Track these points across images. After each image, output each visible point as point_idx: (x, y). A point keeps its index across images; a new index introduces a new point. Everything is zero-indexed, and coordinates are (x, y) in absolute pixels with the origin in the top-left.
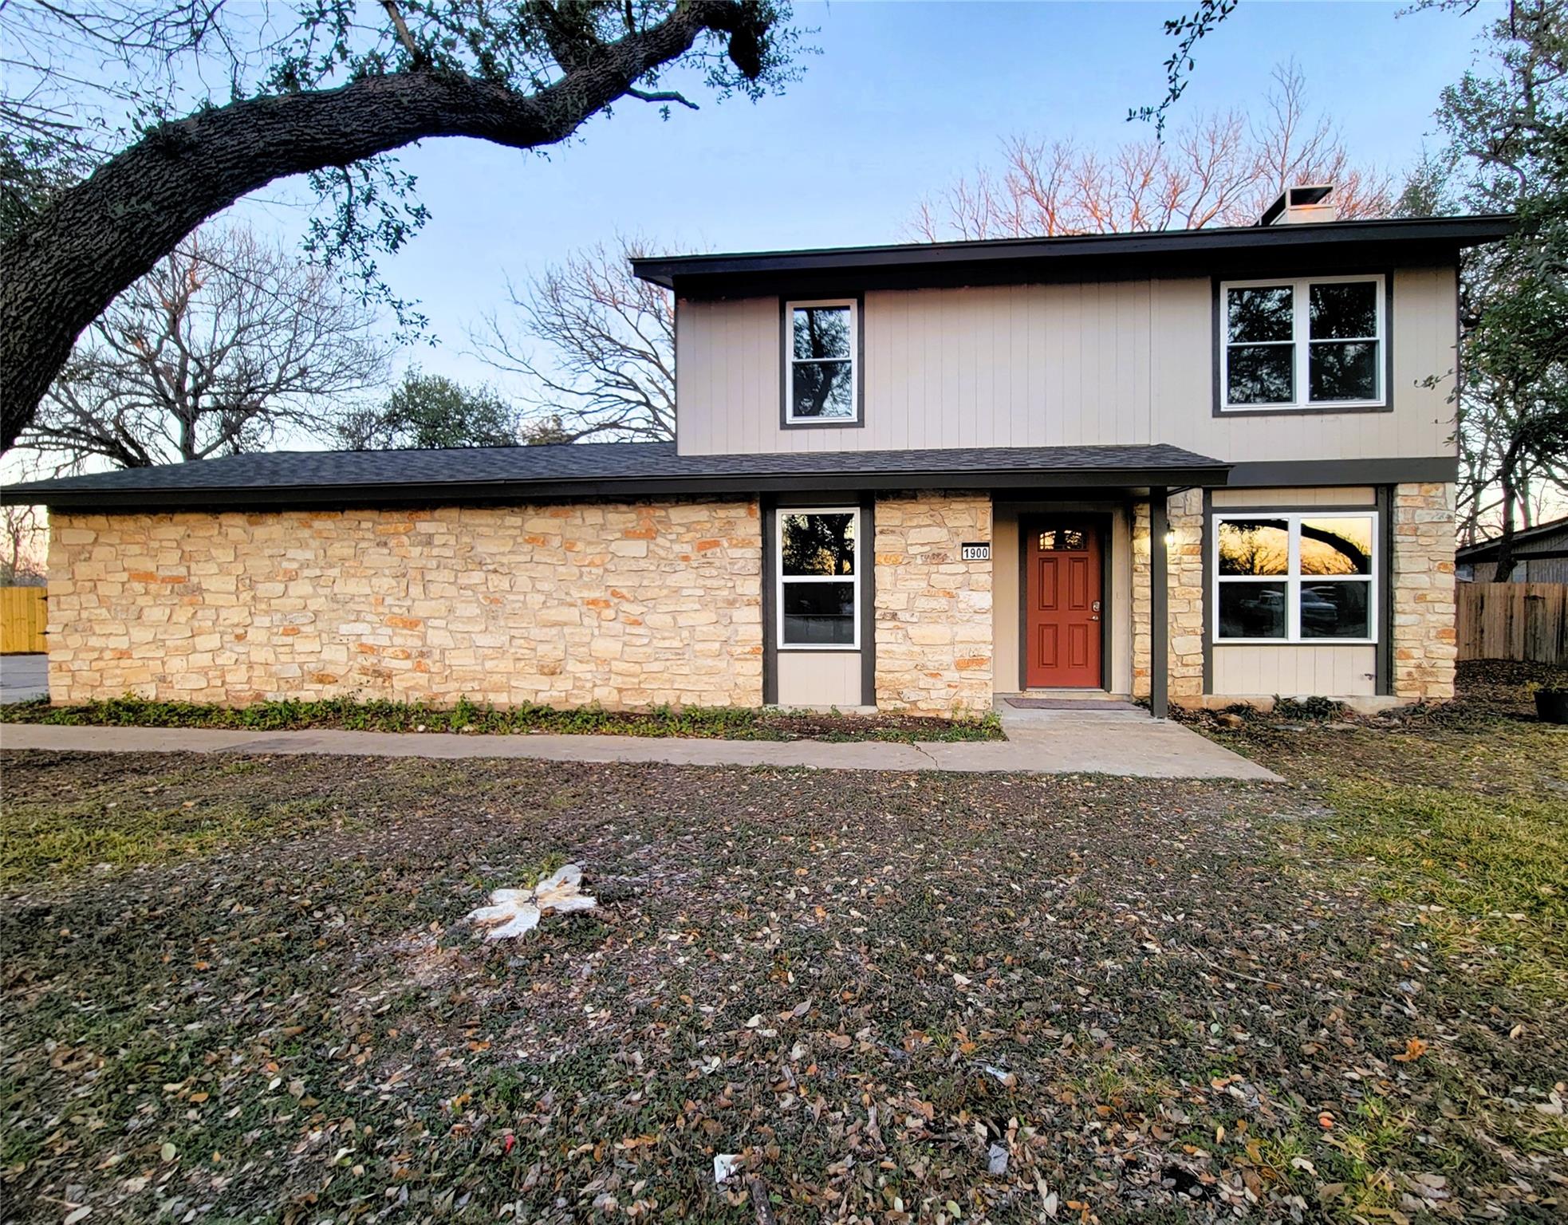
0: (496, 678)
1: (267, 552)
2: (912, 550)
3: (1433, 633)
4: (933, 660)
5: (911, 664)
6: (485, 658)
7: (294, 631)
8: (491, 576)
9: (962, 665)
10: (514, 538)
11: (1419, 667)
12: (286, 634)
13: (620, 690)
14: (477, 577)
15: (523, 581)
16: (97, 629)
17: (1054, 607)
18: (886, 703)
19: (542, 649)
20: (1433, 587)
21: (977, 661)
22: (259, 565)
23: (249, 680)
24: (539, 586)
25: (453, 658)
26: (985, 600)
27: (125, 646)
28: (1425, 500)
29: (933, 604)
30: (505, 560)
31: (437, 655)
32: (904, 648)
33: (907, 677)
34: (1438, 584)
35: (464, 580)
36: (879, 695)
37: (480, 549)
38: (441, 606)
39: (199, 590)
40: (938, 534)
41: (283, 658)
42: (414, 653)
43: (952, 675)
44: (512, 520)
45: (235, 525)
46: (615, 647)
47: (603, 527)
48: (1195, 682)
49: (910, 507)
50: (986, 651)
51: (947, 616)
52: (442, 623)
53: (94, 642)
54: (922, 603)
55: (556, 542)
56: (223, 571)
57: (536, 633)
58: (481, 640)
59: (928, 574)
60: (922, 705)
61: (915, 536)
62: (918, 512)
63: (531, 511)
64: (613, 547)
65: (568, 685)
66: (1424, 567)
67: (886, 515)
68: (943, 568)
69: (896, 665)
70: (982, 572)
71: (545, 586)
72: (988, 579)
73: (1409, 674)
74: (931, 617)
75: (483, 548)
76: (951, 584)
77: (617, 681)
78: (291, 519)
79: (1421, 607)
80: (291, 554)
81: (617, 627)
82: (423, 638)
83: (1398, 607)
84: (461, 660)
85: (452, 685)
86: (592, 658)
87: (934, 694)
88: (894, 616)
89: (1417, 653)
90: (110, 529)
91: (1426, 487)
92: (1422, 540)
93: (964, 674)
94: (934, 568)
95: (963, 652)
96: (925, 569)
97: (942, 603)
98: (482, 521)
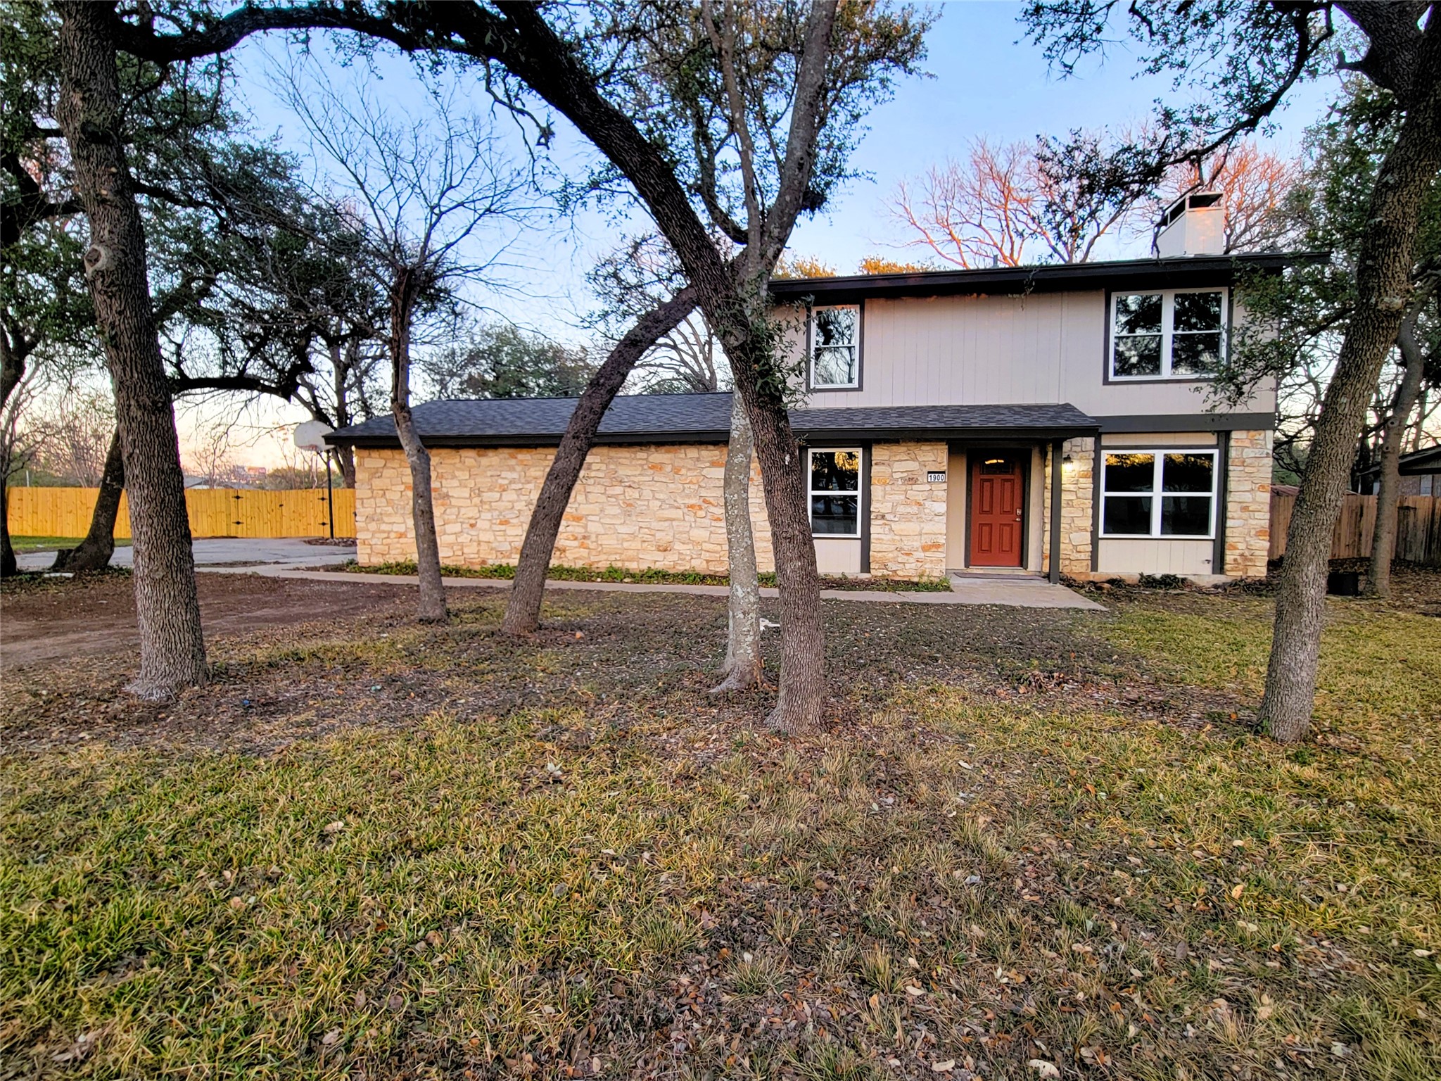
0: (630, 553)
1: (489, 473)
2: (895, 476)
3: (1253, 532)
4: (907, 544)
5: (893, 548)
6: (623, 540)
7: (506, 522)
8: (627, 490)
9: (925, 548)
10: (642, 465)
11: (1242, 555)
12: (501, 523)
13: (708, 561)
14: (618, 490)
15: (647, 493)
16: (386, 519)
17: (990, 512)
18: (877, 571)
19: (659, 535)
20: (1254, 501)
21: (936, 546)
22: (483, 481)
23: (478, 552)
24: (657, 496)
25: (604, 540)
26: (942, 507)
27: (403, 530)
28: (1251, 441)
29: (909, 510)
30: (636, 479)
31: (593, 537)
32: (889, 537)
33: (891, 555)
34: (1258, 499)
35: (610, 491)
36: (872, 566)
37: (620, 472)
38: (596, 508)
39: (447, 496)
40: (913, 466)
41: (499, 539)
42: (580, 536)
43: (920, 555)
44: (641, 454)
45: (469, 456)
46: (704, 534)
47: (698, 459)
48: (1085, 563)
49: (895, 448)
50: (942, 540)
51: (917, 517)
52: (597, 518)
53: (384, 527)
54: (901, 509)
55: (669, 468)
56: (462, 485)
57: (655, 525)
58: (621, 529)
59: (906, 491)
60: (900, 573)
61: (897, 466)
62: (900, 451)
63: (653, 449)
64: (704, 472)
65: (675, 557)
66: (1248, 488)
67: (879, 453)
68: (915, 487)
69: (884, 547)
70: (940, 489)
71: (661, 496)
72: (945, 494)
73: (1235, 560)
74: (906, 518)
75: (623, 472)
76: (920, 497)
77: (706, 555)
78: (505, 453)
79: (1245, 515)
80: (504, 474)
81: (707, 521)
82: (585, 527)
83: (1229, 515)
84: (609, 541)
85: (603, 557)
86: (690, 541)
87: (907, 566)
88: (883, 517)
89: (1241, 546)
90: (393, 459)
91: (1252, 433)
92: (1247, 469)
93: (927, 554)
94: (909, 487)
95: (927, 540)
96: (904, 487)
97: (915, 509)
98: (623, 455)
